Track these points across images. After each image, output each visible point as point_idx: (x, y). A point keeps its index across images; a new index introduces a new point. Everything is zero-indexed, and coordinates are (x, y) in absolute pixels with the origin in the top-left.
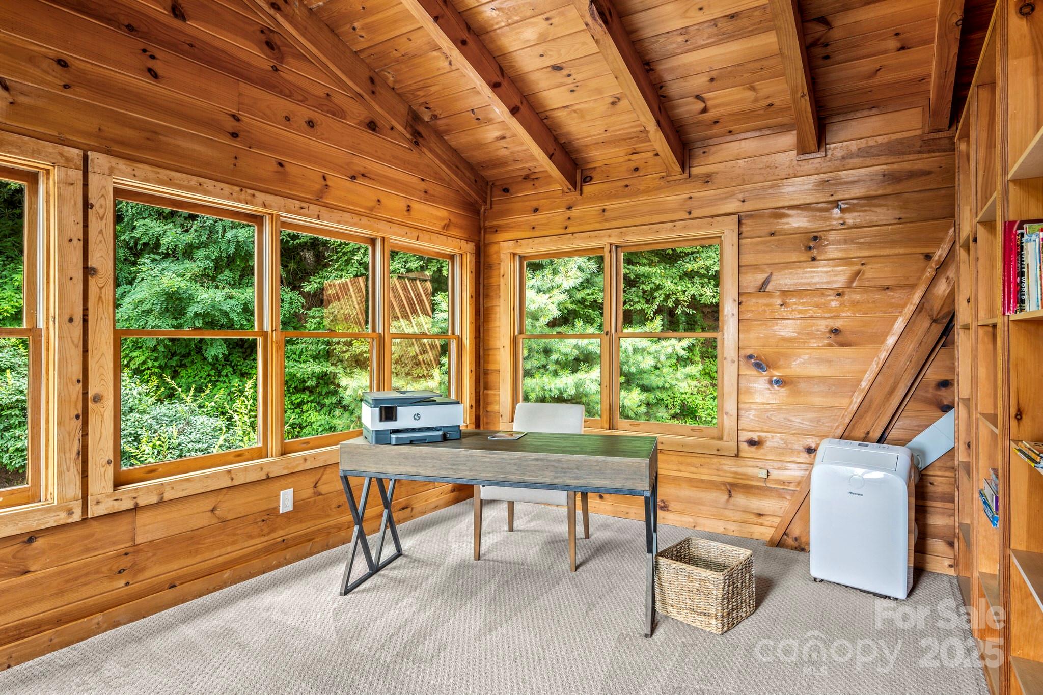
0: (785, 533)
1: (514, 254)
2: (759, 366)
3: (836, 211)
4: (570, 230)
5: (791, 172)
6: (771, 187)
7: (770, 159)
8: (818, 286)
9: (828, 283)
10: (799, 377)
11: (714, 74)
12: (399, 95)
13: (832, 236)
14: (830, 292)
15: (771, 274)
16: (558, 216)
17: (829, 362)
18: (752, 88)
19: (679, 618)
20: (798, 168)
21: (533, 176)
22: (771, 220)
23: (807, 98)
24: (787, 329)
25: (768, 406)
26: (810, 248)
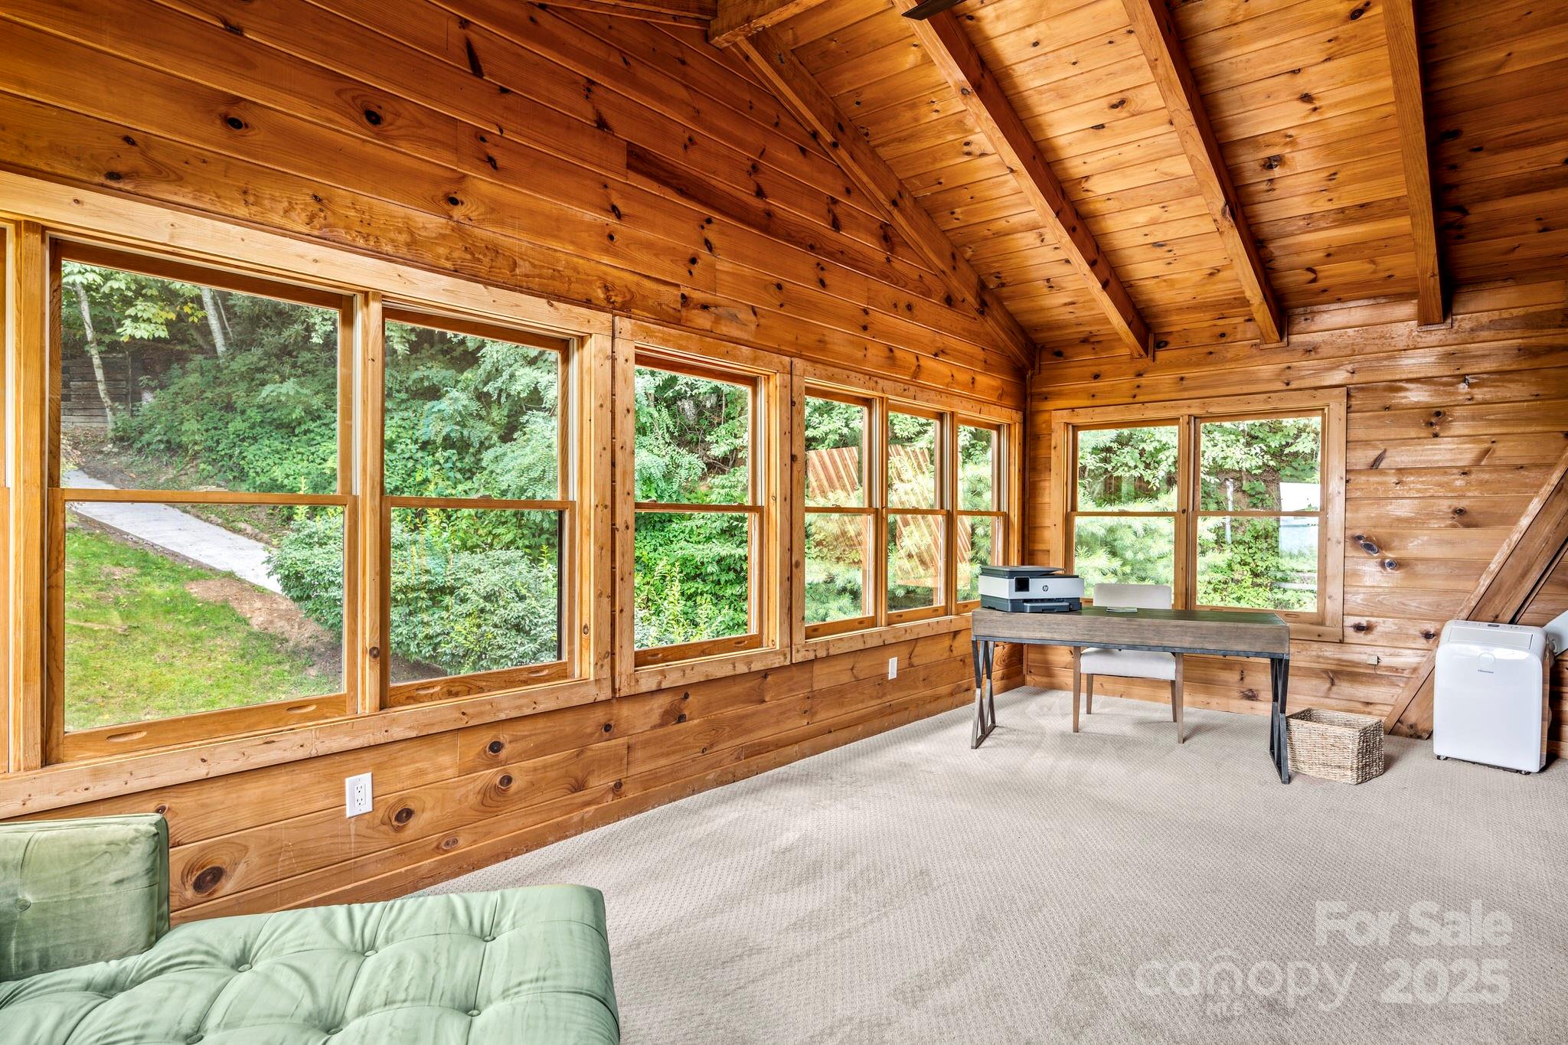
0: (1398, 721)
1: (1068, 424)
2: (1369, 547)
3: (1463, 387)
4: (1139, 398)
5: (1410, 343)
6: (1386, 358)
7: (1385, 328)
8: (1440, 465)
9: (1451, 460)
10: (1417, 559)
11: (1331, 250)
12: (972, 266)
13: (1458, 412)
14: (1455, 471)
15: (1385, 451)
16: (1125, 383)
17: (1451, 543)
18: (1373, 262)
19: (1311, 773)
20: (1419, 340)
21: (1093, 340)
22: (1386, 394)
23: (1438, 278)
24: (1402, 509)
25: (1380, 590)
26: (1432, 424)
